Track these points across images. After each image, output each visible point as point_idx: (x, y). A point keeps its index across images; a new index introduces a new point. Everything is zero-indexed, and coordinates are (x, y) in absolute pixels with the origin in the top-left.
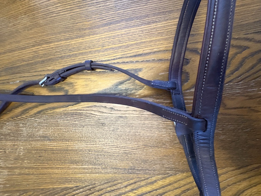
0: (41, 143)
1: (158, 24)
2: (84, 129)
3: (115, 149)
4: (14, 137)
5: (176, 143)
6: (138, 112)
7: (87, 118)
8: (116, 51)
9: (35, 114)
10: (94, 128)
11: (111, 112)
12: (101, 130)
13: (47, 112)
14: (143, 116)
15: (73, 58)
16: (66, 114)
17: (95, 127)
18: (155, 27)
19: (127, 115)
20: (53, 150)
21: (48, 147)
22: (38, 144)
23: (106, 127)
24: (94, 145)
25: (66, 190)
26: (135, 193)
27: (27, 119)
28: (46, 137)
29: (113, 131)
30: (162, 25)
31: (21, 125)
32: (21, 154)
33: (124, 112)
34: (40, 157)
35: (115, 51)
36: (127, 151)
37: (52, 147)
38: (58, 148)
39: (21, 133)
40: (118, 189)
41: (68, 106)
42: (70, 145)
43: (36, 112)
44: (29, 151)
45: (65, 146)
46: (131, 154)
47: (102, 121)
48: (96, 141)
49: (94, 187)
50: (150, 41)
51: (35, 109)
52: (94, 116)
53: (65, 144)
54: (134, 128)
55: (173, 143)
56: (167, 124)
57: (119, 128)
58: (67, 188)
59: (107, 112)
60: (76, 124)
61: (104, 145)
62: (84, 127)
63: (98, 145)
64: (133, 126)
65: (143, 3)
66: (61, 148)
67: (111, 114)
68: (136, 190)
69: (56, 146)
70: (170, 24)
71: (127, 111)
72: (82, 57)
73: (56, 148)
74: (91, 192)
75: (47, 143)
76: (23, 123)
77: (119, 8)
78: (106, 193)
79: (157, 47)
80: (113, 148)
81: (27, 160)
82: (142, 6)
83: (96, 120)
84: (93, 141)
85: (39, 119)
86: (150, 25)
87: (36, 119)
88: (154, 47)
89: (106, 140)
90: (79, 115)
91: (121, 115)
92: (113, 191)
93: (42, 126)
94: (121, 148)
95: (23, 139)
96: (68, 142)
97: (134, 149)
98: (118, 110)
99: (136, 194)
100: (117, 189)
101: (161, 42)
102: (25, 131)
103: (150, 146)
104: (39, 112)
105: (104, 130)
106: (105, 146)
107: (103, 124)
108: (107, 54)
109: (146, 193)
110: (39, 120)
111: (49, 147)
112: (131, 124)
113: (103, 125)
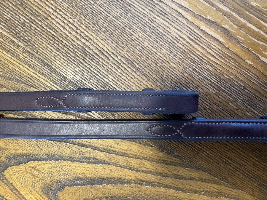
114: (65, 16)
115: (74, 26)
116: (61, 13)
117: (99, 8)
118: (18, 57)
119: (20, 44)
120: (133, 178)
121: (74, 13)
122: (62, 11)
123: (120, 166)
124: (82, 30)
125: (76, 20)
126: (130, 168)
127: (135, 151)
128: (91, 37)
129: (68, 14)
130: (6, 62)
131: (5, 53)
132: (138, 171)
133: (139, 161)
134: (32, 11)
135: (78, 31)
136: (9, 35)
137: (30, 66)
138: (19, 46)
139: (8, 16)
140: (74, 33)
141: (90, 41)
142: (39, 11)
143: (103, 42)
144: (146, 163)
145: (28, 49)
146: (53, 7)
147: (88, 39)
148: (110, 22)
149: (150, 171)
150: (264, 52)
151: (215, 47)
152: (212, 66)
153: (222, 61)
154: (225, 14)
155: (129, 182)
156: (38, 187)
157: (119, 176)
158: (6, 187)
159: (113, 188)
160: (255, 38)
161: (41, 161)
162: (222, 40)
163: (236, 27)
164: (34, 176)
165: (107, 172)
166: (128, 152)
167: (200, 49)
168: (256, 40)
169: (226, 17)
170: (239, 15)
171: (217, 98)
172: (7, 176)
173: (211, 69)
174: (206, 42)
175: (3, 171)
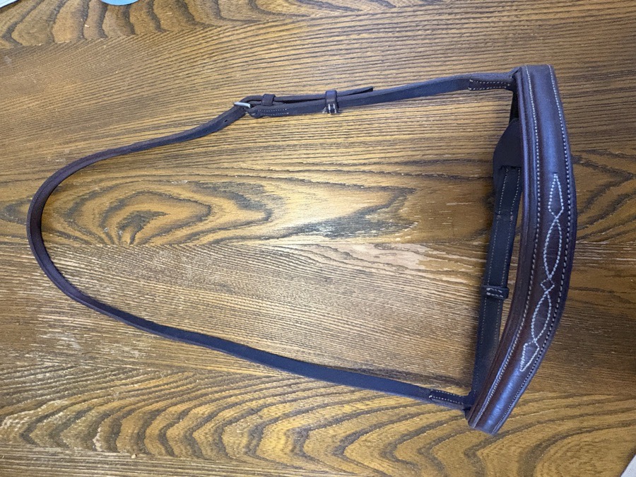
0: (216, 295)
1: (462, 106)
2: (293, 282)
3: (342, 325)
4: (171, 277)
5: (455, 334)
6: (394, 268)
7: (300, 265)
8: (371, 148)
9: (210, 243)
10: (310, 283)
11: (345, 261)
12: (321, 289)
13: (231, 242)
14: (402, 275)
15: (288, 153)
16: (263, 252)
17: (313, 282)
18: (454, 111)
19: (373, 270)
20: (234, 311)
21: (225, 303)
22: (211, 297)
23: (332, 286)
24: (307, 314)
25: (250, 380)
26: (367, 405)
27: (195, 250)
28: (224, 286)
29: (343, 293)
30: (469, 110)
31: (184, 259)
32: (180, 308)
33: (370, 265)
34: (210, 317)
35: (368, 149)
36: (364, 332)
37: (233, 305)
38: (243, 307)
39: (182, 273)
40: (339, 394)
41: (268, 239)
42: (264, 305)
43: (211, 239)
44: (194, 305)
45: (255, 306)
46: (370, 339)
47: (326, 274)
48: (310, 307)
49: (298, 383)
50: (438, 138)
51: (212, 235)
52: (314, 262)
53: (257, 304)
54: (382, 294)
55: (450, 333)
56: (445, 297)
57: (356, 290)
58: (251, 375)
59: (337, 259)
60: (280, 272)
61: (325, 316)
62: (292, 279)
63: (314, 315)
64: (381, 291)
65: (438, 60)
66: (249, 308)
67: (345, 263)
68: (369, 400)
69: (239, 303)
70: (487, 108)
71: (374, 263)
72: (305, 152)
73: (239, 307)
74: (290, 390)
75: (226, 296)
76: (188, 257)
77: (389, 64)
78: (317, 396)
79: (451, 151)
80: (339, 324)
81: (189, 319)
82: (435, 66)
83: (316, 270)
84: (305, 306)
85: (217, 253)
86: (445, 107)
87: (211, 253)
88: (446, 151)
89: (329, 308)
90: (286, 257)
91: (361, 269)
92: (328, 394)
93: (219, 266)
94: (353, 326)
95: (186, 283)
96: (263, 300)
97: (377, 332)
98: (357, 259)
99: (369, 407)
100: (336, 393)
101: (461, 144)
102: (190, 270)
103: (407, 331)
104: (217, 242)
105: (327, 290)
106: (326, 318)
107: (328, 280)
108: (354, 153)
109: (387, 409)
110: (214, 255)
111: (229, 304)
112: (378, 287)
113: (326, 281)
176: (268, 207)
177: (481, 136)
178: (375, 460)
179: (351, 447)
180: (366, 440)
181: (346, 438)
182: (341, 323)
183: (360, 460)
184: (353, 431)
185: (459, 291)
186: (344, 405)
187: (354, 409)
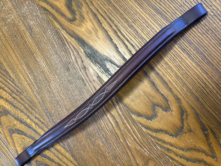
114: (56, 85)
115: (58, 90)
116: (55, 83)
117: (71, 88)
118: (33, 92)
119: (36, 87)
120: (57, 162)
121: (60, 85)
122: (56, 82)
123: (54, 155)
124: (61, 93)
125: (60, 89)
126: (58, 157)
127: (63, 152)
128: (63, 98)
129: (58, 84)
130: (29, 92)
131: (29, 88)
132: (60, 160)
133: (62, 157)
134: (45, 77)
135: (59, 93)
136: (33, 82)
137: (36, 98)
138: (35, 88)
139: (36, 74)
140: (57, 93)
141: (62, 99)
142: (48, 78)
143: (67, 102)
144: (64, 159)
145: (38, 91)
146: (53, 79)
147: (61, 98)
148: (73, 96)
149: (65, 163)
150: (129, 139)
151: (110, 127)
152: (106, 134)
153: (111, 134)
154: (119, 115)
155: (55, 163)
156: (22, 146)
157: (53, 158)
158: (11, 140)
159: (49, 161)
160: (128, 132)
161: (27, 137)
162: (114, 125)
163: (122, 123)
164: (22, 141)
165: (49, 154)
166: (60, 151)
167: (103, 124)
168: (128, 133)
169: (119, 116)
170: (125, 118)
171: (102, 148)
172: (13, 136)
173: (104, 135)
174: (107, 122)
175: (12, 134)
176: (76, 16)
177: (182, 80)
178: (20, 147)
179: (17, 135)
180: (23, 138)
181: (18, 130)
182: (56, 90)
183: (15, 142)
184: (22, 130)
185: (108, 126)
186: (28, 119)
187: (31, 124)
